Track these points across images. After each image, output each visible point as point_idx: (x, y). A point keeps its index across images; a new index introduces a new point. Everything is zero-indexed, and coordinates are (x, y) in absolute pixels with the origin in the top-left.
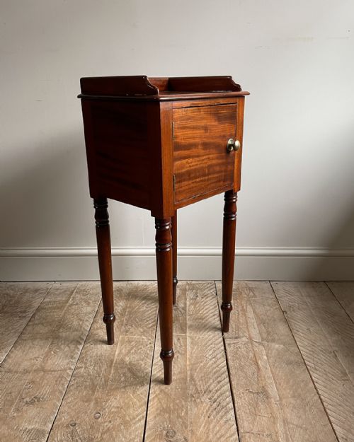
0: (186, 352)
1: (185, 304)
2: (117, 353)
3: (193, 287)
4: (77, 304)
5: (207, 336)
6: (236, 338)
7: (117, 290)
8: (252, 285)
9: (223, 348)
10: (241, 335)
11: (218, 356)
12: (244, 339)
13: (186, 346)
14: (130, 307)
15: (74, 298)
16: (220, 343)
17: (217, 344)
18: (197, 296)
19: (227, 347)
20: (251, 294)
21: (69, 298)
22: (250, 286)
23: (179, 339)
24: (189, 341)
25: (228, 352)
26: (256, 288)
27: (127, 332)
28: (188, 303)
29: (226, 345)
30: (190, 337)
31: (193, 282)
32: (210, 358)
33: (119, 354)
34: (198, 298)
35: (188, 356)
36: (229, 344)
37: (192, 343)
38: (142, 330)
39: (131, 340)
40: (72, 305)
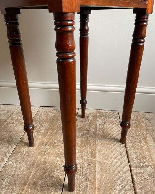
0: (95, 180)
1: (96, 129)
2: (32, 174)
3: (102, 115)
4: (13, 123)
5: (114, 163)
6: (142, 167)
7: (45, 114)
8: (148, 116)
9: (130, 178)
10: (146, 164)
11: (127, 188)
12: (149, 169)
13: (95, 172)
14: (52, 128)
15: (12, 117)
16: (127, 171)
17: (125, 173)
18: (105, 123)
19: (134, 178)
20: (148, 123)
21: (9, 118)
22: (146, 117)
23: (89, 164)
24: (98, 166)
25: (136, 183)
26: (151, 118)
27: (45, 152)
28: (98, 128)
29: (133, 174)
30: (100, 163)
31: (102, 111)
32: (118, 189)
33: (34, 176)
34: (105, 125)
35: (97, 186)
36: (136, 174)
37: (101, 170)
38: (58, 151)
39: (47, 160)
40: (9, 123)
